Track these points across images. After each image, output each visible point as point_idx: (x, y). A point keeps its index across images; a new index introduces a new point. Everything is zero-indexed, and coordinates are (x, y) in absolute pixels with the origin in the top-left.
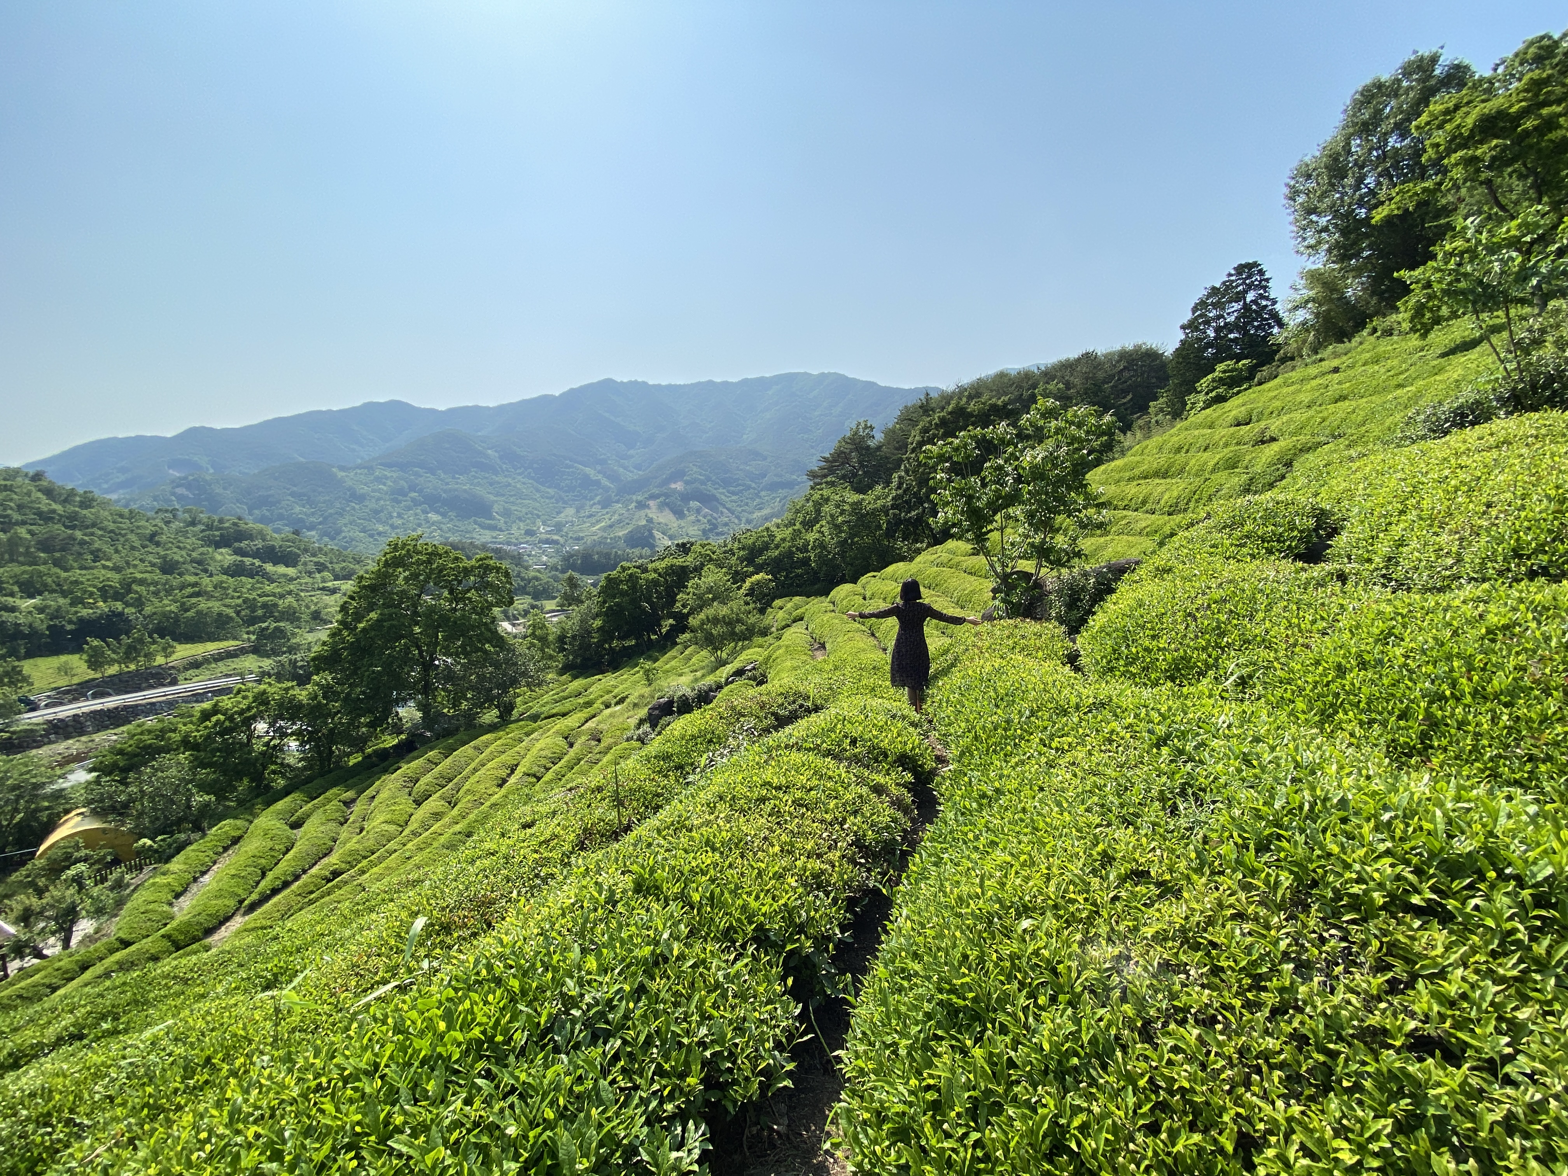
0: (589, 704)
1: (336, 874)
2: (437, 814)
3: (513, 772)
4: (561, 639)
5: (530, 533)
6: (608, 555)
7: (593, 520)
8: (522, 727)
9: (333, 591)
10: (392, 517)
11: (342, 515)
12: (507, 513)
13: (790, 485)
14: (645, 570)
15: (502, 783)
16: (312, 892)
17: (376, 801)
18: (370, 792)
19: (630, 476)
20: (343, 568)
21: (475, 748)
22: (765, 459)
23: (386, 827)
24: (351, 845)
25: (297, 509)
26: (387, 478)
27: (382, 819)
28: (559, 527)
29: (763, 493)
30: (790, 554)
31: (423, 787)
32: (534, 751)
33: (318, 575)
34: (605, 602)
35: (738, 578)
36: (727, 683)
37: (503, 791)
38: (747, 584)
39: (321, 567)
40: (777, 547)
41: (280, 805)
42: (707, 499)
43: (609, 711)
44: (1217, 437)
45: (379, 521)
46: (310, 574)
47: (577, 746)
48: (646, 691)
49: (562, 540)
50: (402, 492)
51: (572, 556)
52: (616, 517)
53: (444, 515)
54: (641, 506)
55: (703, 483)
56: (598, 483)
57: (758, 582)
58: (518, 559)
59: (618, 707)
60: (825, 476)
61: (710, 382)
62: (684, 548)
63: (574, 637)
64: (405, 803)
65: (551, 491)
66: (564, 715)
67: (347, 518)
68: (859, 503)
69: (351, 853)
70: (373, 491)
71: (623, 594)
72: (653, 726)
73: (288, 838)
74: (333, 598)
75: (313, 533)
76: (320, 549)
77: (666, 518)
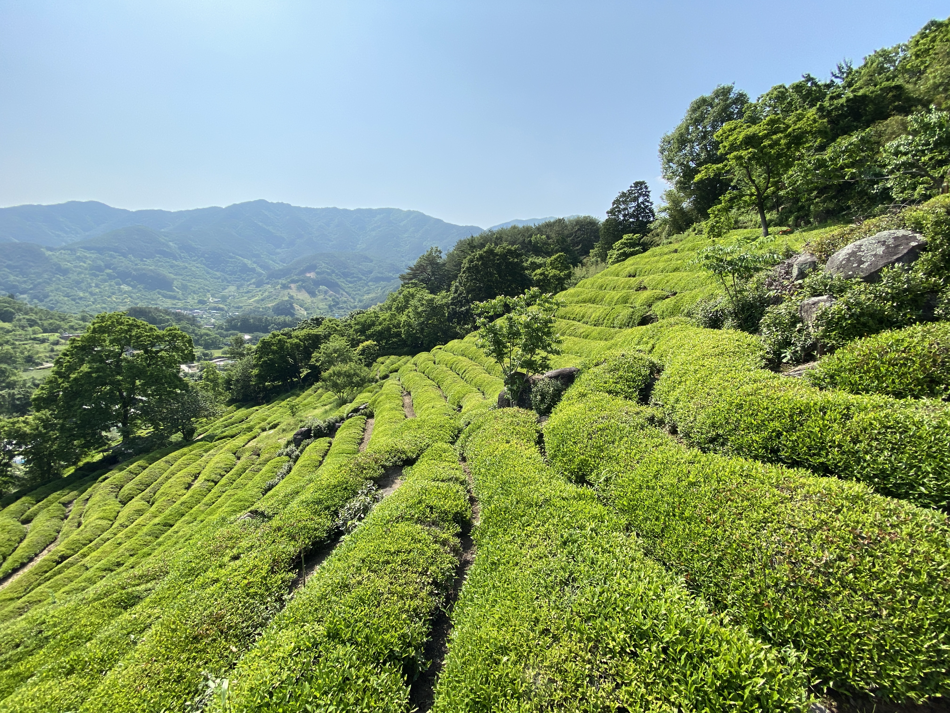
0: (250, 429)
1: (63, 558)
2: (139, 511)
3: (196, 478)
4: (228, 382)
5: (201, 302)
6: (260, 320)
7: (250, 295)
8: (201, 446)
9: (43, 341)
10: (91, 287)
11: (49, 284)
12: (184, 288)
13: (388, 279)
14: (290, 337)
15: (189, 486)
16: (46, 572)
17: (89, 504)
18: (85, 495)
19: (278, 266)
20: (51, 324)
21: (166, 462)
22: (372, 261)
23: (100, 522)
24: (74, 536)
25: (12, 278)
26: (86, 258)
27: (95, 516)
28: (224, 299)
29: (370, 283)
30: (389, 329)
31: (127, 492)
32: (211, 464)
33: (30, 329)
34: (261, 358)
35: (354, 343)
36: (348, 418)
37: (190, 492)
38: (360, 347)
39: (32, 323)
40: (380, 324)
41: (13, 507)
42: (332, 285)
43: (265, 433)
44: (620, 282)
45: (81, 289)
46: (23, 328)
47: (243, 459)
48: (292, 420)
49: (226, 308)
50: (100, 269)
51: (234, 319)
52: (266, 294)
53: (134, 287)
54: (285, 287)
55: (329, 274)
56: (253, 270)
57: (368, 347)
58: (193, 321)
59: (272, 431)
60: (411, 279)
61: (335, 209)
62: (318, 322)
63: (237, 380)
64: (113, 504)
65: (218, 274)
66: (232, 437)
67: (53, 287)
68: (432, 300)
69: (74, 542)
70: (76, 267)
71: (274, 352)
72: (298, 445)
73: (21, 531)
74: (42, 346)
75: (25, 296)
76: (31, 310)
77: (303, 296)
